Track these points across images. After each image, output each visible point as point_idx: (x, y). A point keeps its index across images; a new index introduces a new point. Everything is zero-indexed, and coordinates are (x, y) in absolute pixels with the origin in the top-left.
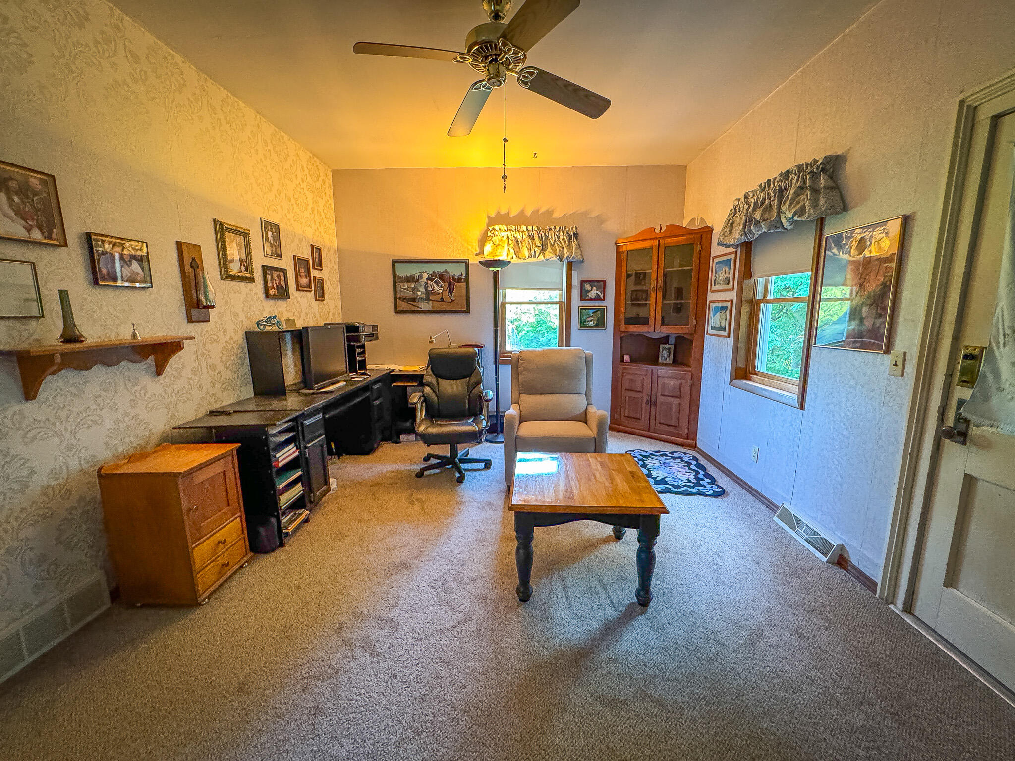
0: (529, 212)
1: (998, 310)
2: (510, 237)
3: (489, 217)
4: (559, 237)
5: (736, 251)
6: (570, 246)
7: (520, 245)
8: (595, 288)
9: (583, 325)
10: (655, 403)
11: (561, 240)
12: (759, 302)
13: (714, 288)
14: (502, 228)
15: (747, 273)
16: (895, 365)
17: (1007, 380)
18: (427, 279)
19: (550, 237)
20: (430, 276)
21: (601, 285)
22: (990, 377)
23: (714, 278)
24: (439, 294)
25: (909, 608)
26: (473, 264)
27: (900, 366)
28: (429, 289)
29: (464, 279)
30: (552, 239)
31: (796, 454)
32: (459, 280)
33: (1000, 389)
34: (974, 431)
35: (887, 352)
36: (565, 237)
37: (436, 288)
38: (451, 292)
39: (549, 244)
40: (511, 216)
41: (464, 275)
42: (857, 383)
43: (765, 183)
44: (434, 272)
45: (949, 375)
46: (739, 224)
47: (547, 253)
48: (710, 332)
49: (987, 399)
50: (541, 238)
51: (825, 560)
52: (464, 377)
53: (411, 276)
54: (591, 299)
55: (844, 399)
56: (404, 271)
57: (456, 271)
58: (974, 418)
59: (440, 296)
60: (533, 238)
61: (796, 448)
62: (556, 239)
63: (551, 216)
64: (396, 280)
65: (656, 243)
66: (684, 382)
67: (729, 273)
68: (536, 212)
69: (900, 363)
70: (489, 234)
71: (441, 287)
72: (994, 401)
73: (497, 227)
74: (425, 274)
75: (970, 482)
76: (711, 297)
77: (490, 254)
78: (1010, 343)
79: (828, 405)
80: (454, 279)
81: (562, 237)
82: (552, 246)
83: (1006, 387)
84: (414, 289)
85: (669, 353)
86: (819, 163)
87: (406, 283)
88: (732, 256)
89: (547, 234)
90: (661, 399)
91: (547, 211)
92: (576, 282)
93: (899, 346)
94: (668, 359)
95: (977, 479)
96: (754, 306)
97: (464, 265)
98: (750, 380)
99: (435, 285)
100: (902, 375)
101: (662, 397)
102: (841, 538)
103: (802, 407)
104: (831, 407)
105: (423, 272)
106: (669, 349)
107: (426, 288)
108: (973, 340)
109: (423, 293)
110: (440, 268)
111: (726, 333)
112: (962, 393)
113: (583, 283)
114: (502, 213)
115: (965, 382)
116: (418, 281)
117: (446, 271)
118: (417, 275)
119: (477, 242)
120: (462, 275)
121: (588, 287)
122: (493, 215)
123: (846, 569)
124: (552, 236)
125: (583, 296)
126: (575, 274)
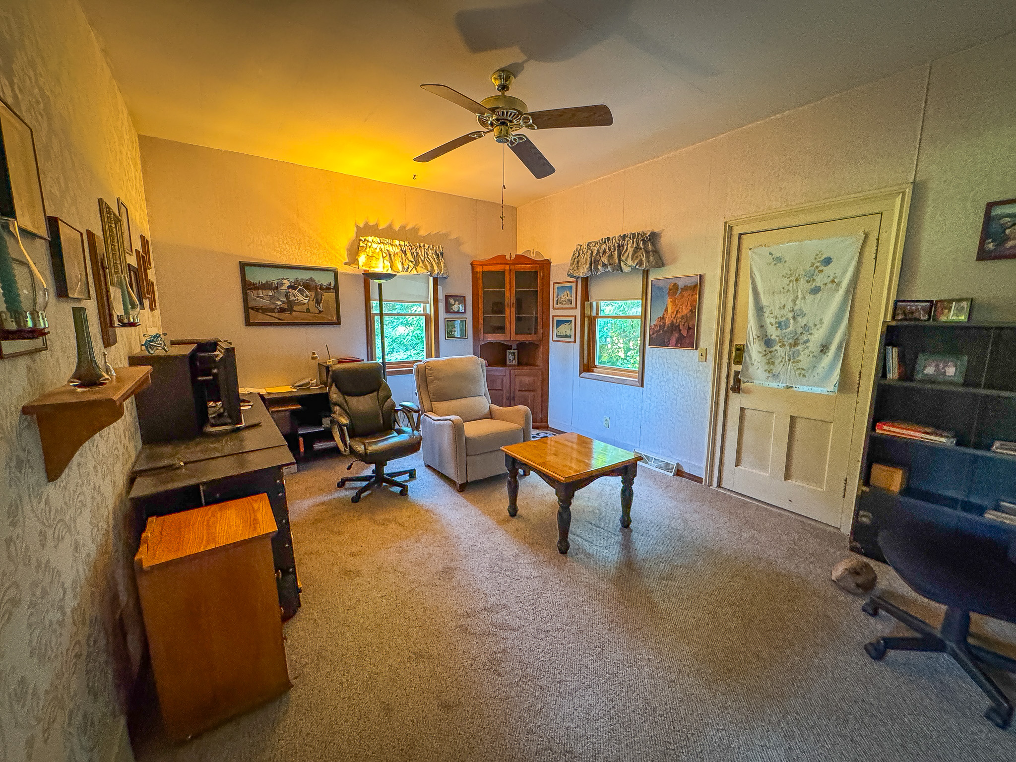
0: (397, 227)
1: (749, 326)
2: (383, 250)
3: (357, 227)
4: (427, 255)
5: (577, 281)
6: (438, 264)
7: (393, 258)
8: (457, 302)
9: (450, 335)
10: (514, 398)
11: (430, 258)
12: (595, 318)
13: (556, 306)
14: (374, 240)
15: (586, 297)
16: (702, 355)
17: (755, 360)
18: (289, 287)
19: (420, 253)
20: (293, 284)
21: (462, 299)
22: (748, 358)
23: (556, 299)
24: (304, 304)
25: (719, 486)
26: (343, 274)
27: (704, 356)
28: (292, 298)
29: (333, 289)
30: (422, 256)
31: (640, 416)
32: (328, 289)
33: (753, 364)
34: (743, 386)
35: (696, 349)
36: (434, 255)
37: (300, 298)
38: (318, 302)
39: (420, 260)
40: (380, 228)
41: (333, 284)
42: (678, 368)
43: (605, 239)
44: (297, 280)
45: (729, 359)
46: (586, 263)
47: (418, 268)
48: (555, 338)
49: (748, 370)
50: (412, 254)
51: (672, 475)
52: (372, 392)
53: (267, 282)
54: (455, 312)
55: (671, 378)
56: (258, 276)
57: (325, 280)
58: (742, 379)
59: (305, 307)
60: (405, 253)
61: (640, 412)
62: (426, 256)
63: (417, 233)
64: (247, 287)
65: (507, 267)
66: (536, 378)
67: (571, 296)
68: (403, 228)
69: (704, 354)
70: (361, 244)
71: (307, 296)
72: (751, 370)
73: (370, 239)
74: (285, 281)
75: (742, 410)
76: (552, 312)
77: (365, 265)
78: (757, 342)
79: (661, 382)
80: (321, 288)
81: (430, 254)
82: (423, 262)
83: (756, 363)
84: (271, 298)
85: (514, 355)
86: (647, 235)
87: (260, 291)
88: (574, 285)
89: (417, 251)
90: (518, 393)
91: (414, 228)
92: (441, 297)
93: (703, 344)
94: (514, 361)
95: (745, 409)
96: (592, 321)
97: (332, 274)
98: (593, 372)
99: (299, 294)
100: (706, 361)
101: (520, 392)
102: (677, 460)
103: (642, 386)
104: (663, 383)
105: (283, 279)
106: (514, 353)
107: (287, 297)
108: (738, 341)
109: (284, 303)
110: (305, 276)
111: (572, 339)
112: (736, 368)
113: (447, 297)
114: (371, 225)
115: (737, 362)
116: (277, 288)
117: (311, 279)
118: (275, 282)
119: (346, 251)
120: (330, 284)
121: (452, 301)
122: (361, 225)
123: (683, 476)
124: (422, 253)
125: (448, 310)
126: (440, 288)
